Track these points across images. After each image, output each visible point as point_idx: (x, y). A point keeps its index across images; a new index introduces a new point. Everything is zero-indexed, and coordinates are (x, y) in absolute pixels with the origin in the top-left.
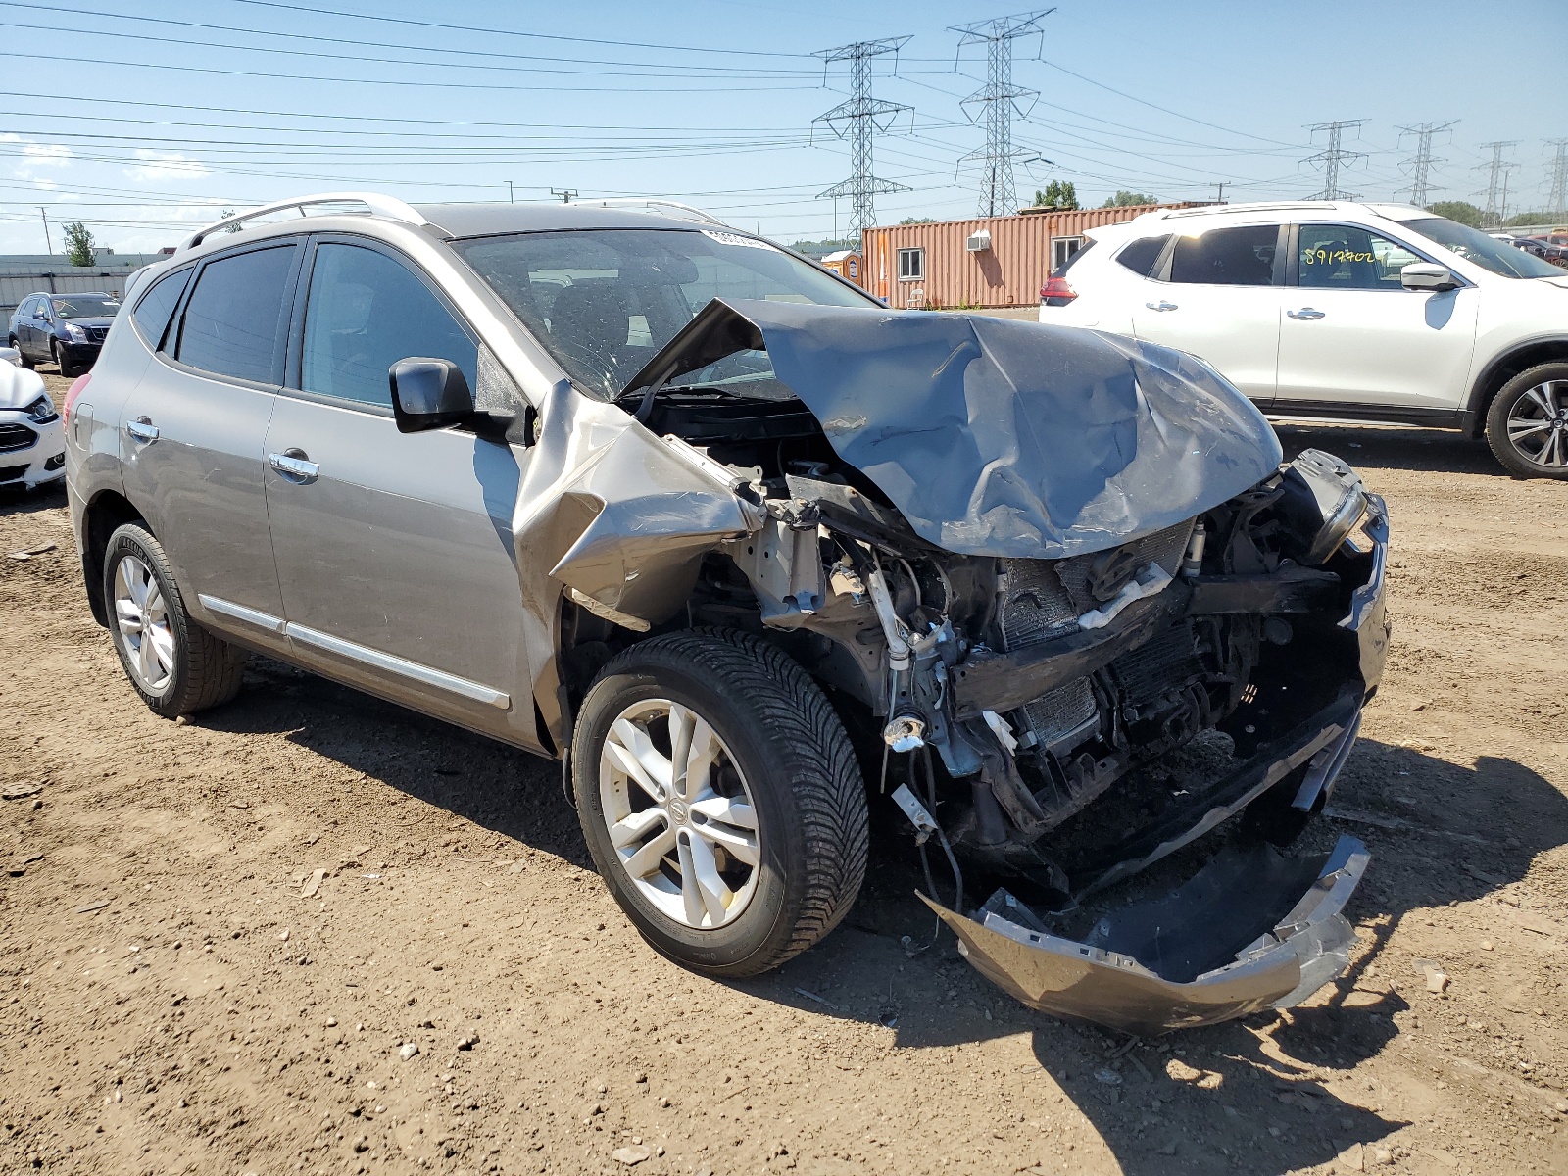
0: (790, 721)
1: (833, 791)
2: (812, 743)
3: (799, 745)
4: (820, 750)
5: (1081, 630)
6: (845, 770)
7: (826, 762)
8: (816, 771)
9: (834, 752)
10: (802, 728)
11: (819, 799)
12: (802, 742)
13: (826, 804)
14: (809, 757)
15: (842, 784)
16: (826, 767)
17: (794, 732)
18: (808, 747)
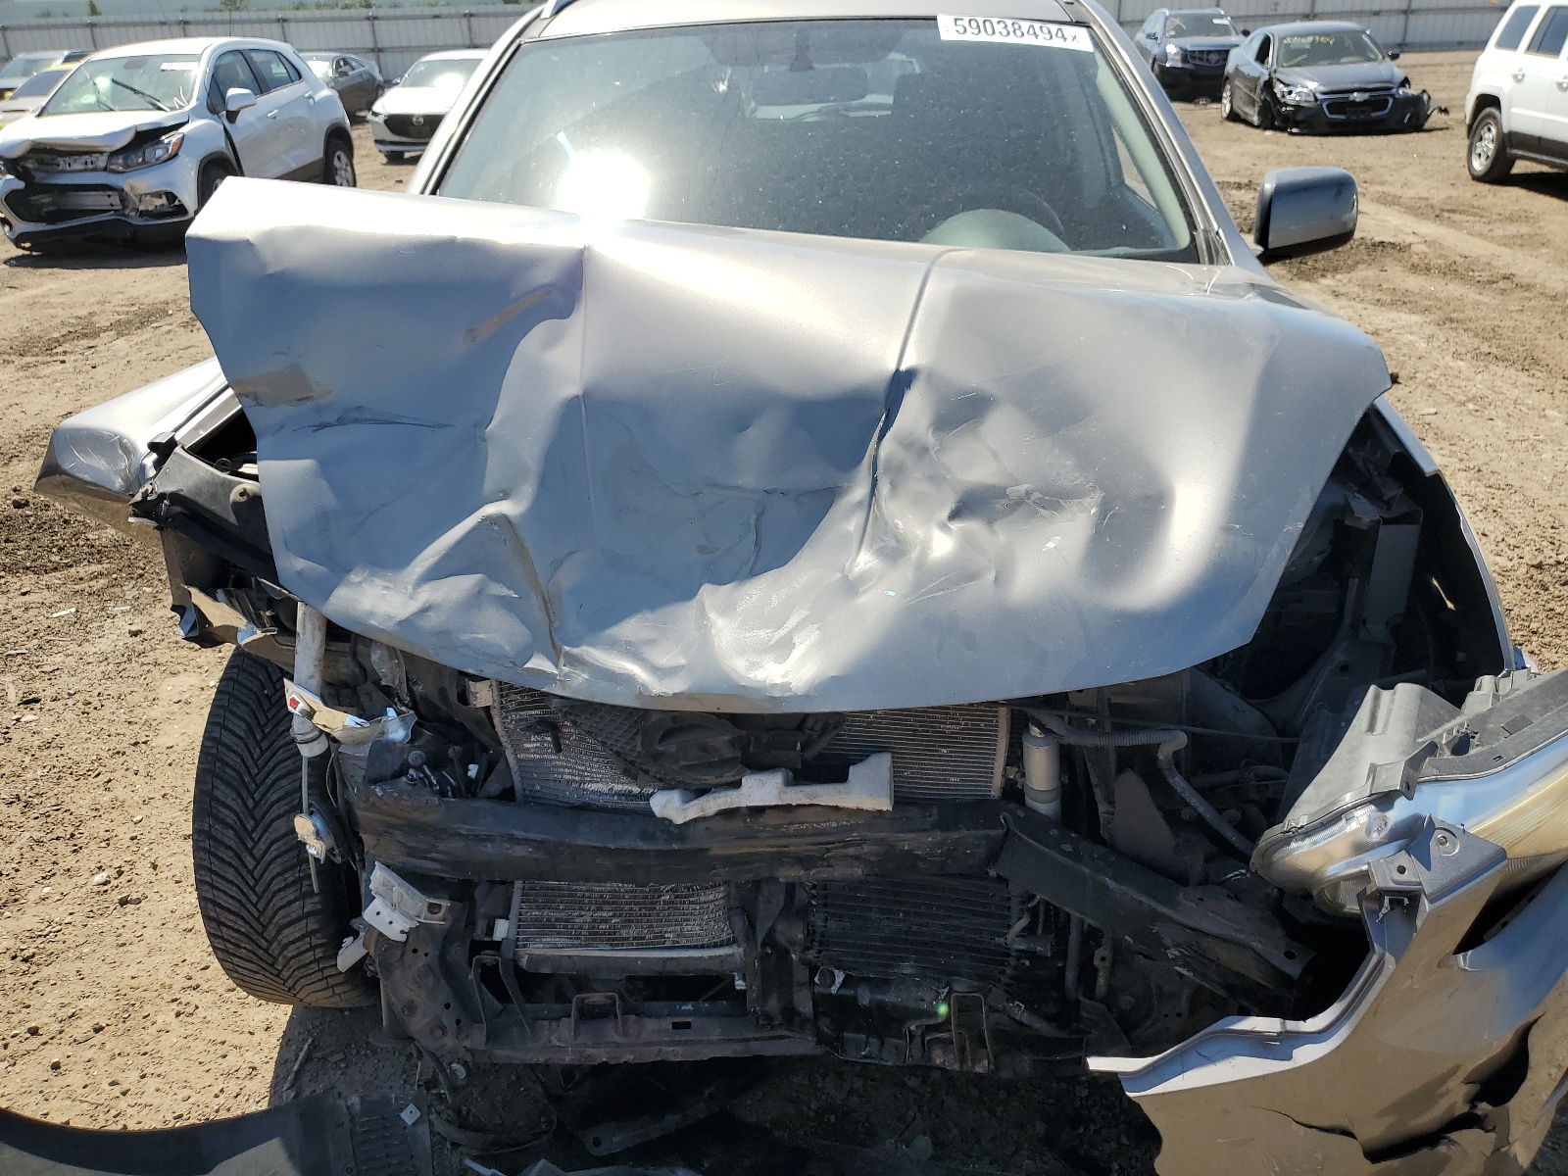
0: (232, 755)
1: (250, 862)
2: (245, 794)
3: (223, 787)
4: (250, 804)
5: (649, 814)
6: (281, 843)
7: (252, 823)
8: (229, 826)
9: (271, 815)
10: (242, 769)
11: (222, 860)
12: (228, 784)
13: (232, 870)
14: (229, 808)
15: (268, 858)
16: (249, 828)
17: (228, 770)
18: (234, 795)
